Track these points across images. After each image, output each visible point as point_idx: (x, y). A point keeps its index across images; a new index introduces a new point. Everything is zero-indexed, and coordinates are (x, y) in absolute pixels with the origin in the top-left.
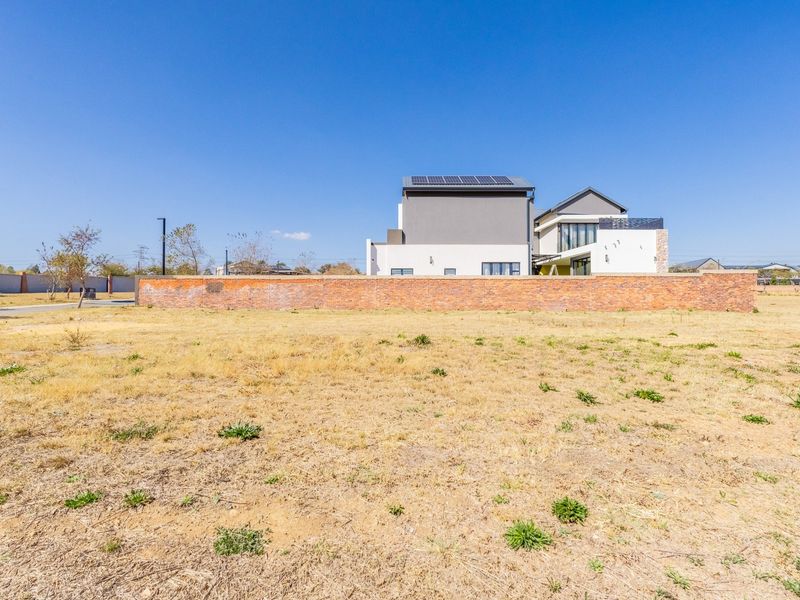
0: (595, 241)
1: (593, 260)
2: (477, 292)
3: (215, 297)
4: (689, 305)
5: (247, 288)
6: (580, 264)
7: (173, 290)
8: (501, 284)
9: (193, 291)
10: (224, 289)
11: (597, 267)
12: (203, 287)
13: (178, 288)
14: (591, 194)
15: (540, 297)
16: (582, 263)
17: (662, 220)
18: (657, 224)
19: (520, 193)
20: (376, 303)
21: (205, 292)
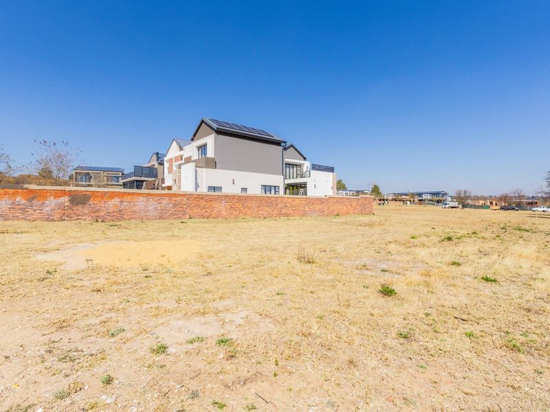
0: (310, 176)
1: (308, 186)
2: (280, 205)
3: (79, 209)
4: (356, 212)
5: (117, 200)
6: (295, 188)
7: (23, 202)
8: (291, 200)
9: (51, 202)
10: (91, 201)
11: (311, 192)
12: (65, 200)
13: (30, 200)
14: (292, 148)
15: (307, 209)
16: (303, 186)
17: (333, 168)
18: (331, 170)
19: (278, 143)
20: (224, 213)
21: (67, 204)
